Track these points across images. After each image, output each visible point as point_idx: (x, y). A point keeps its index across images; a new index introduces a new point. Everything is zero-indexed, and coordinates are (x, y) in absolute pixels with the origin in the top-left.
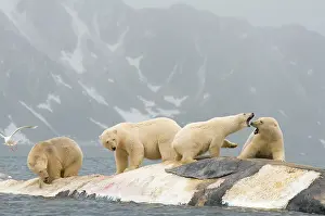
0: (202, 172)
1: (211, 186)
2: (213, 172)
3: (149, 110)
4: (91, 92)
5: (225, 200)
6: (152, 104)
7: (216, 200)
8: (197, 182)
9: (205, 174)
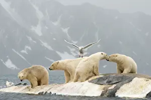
0: (105, 82)
1: (110, 88)
2: (110, 82)
3: (72, 52)
4: (45, 44)
5: (117, 94)
6: (74, 50)
7: (112, 94)
8: (103, 86)
9: (107, 82)
